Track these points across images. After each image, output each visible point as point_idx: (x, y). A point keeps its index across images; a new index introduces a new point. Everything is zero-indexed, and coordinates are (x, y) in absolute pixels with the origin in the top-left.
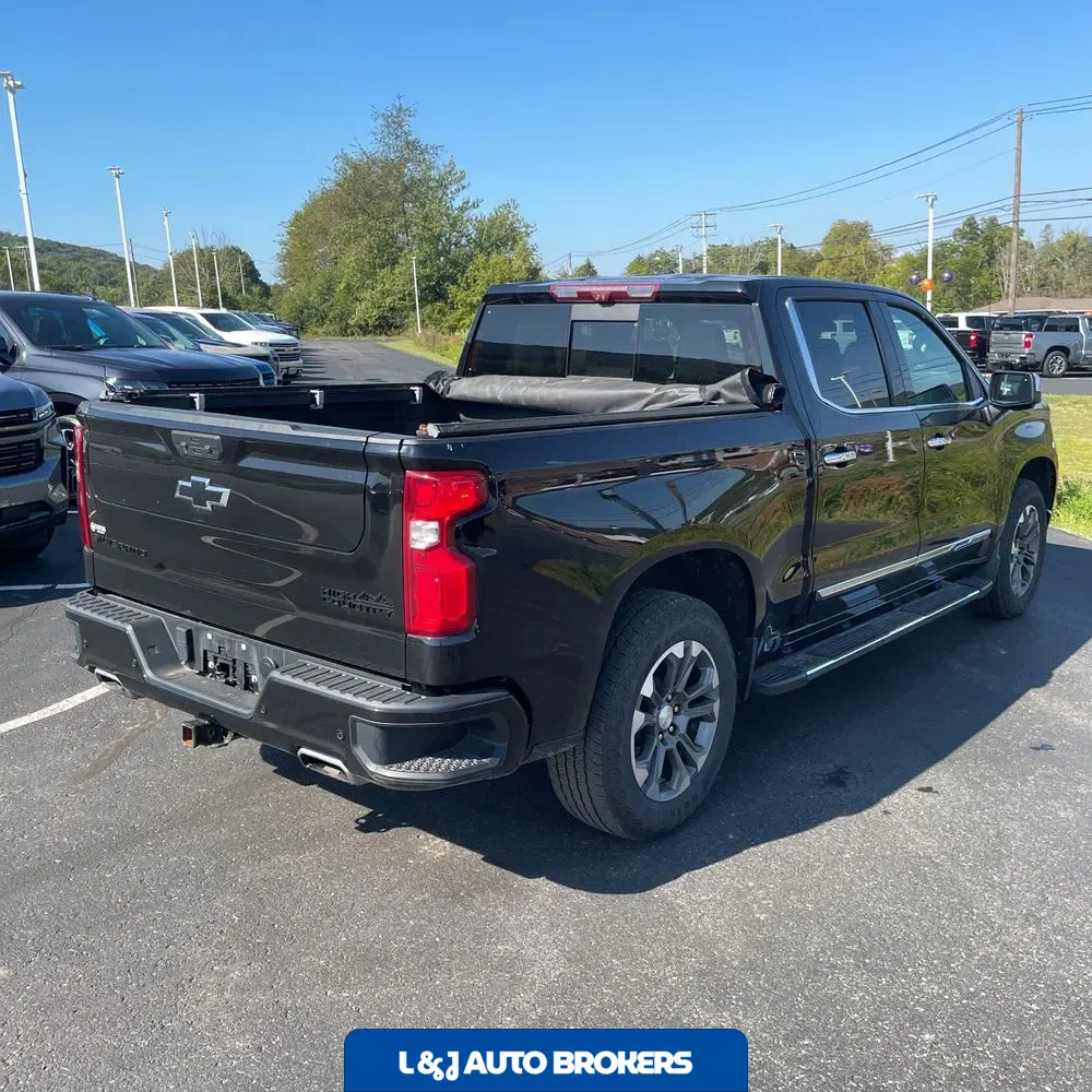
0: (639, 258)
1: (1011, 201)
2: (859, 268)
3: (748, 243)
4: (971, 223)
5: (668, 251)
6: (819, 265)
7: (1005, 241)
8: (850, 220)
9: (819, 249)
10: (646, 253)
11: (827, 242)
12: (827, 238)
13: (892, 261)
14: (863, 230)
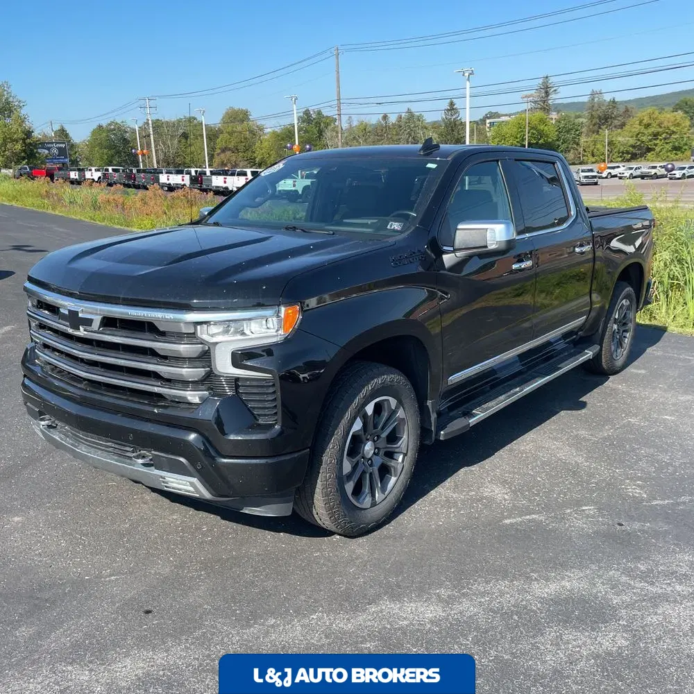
0: (100, 127)
1: (336, 102)
2: (245, 139)
3: (174, 119)
4: (307, 113)
5: (119, 122)
6: (221, 136)
7: (327, 125)
8: (236, 108)
9: (220, 125)
10: (104, 124)
11: (224, 122)
12: (223, 118)
13: (265, 134)
14: (245, 114)
